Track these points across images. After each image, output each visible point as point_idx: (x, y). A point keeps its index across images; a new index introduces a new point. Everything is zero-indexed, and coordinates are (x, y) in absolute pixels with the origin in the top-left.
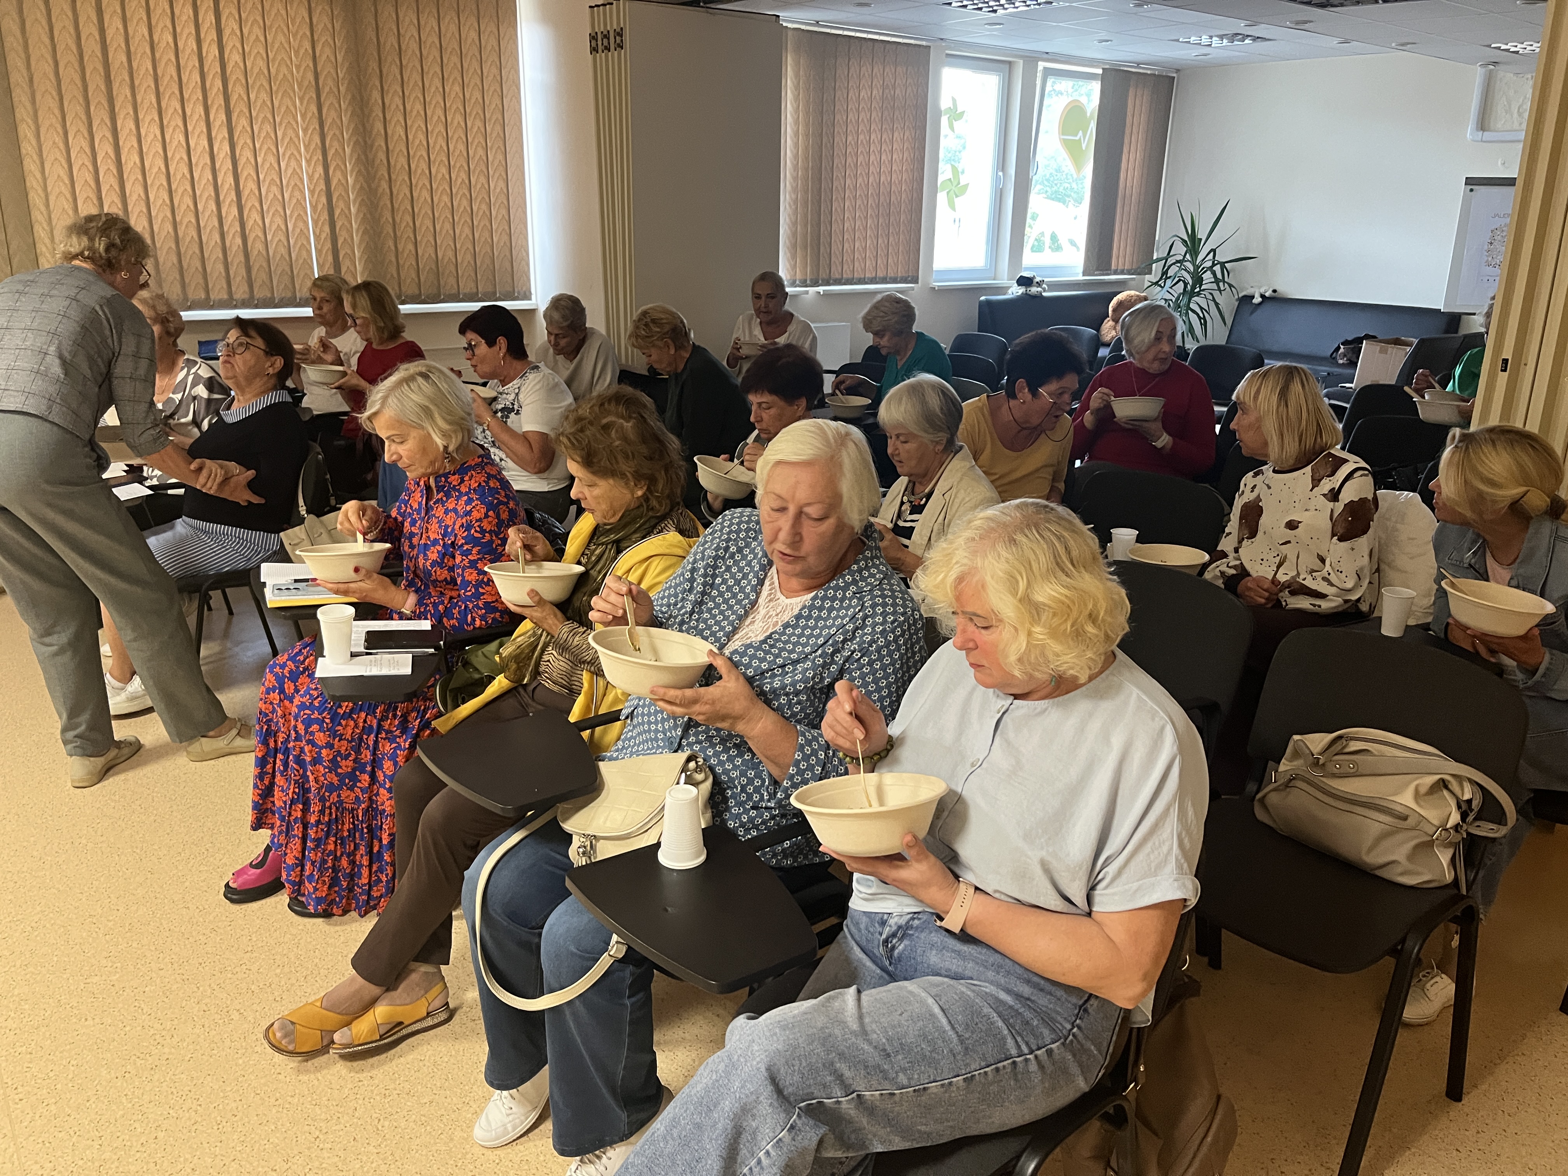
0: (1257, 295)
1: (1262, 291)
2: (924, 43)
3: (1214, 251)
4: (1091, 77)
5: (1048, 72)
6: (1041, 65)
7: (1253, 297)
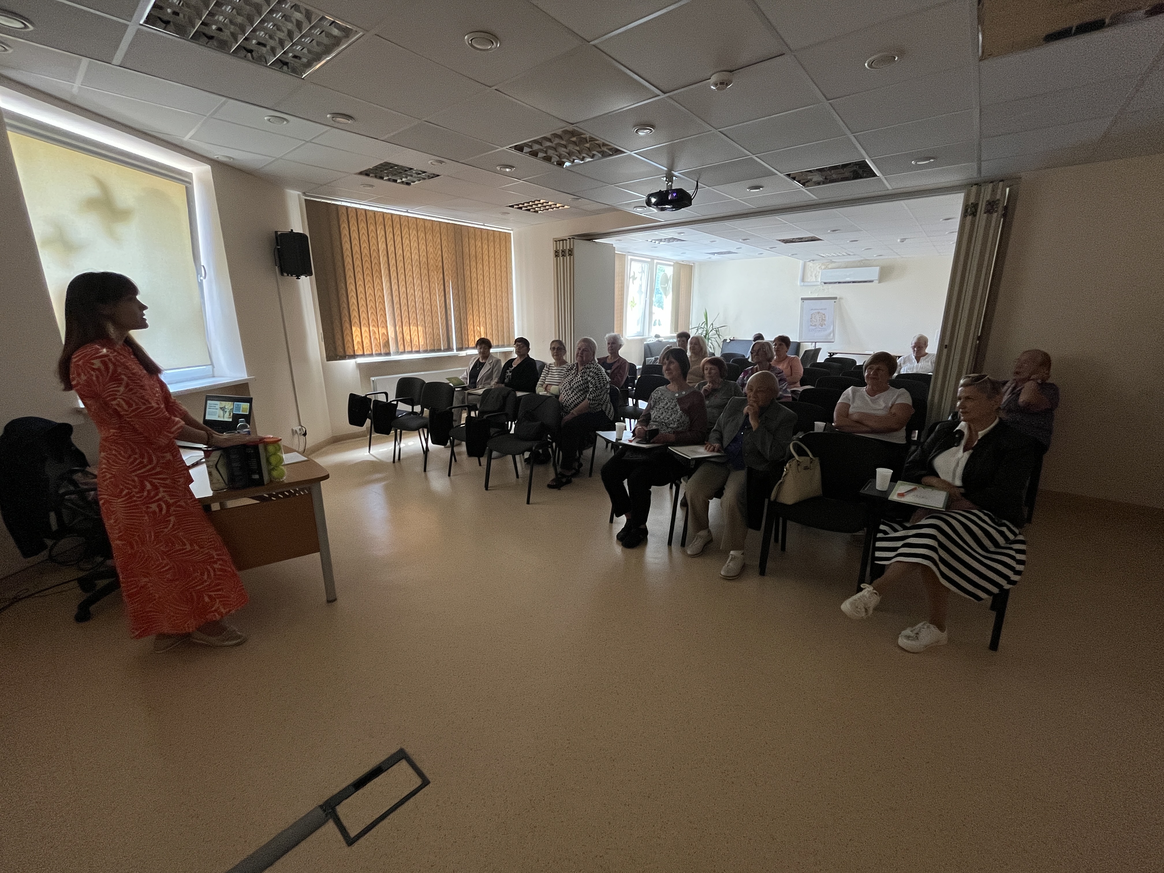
0: (728, 339)
1: (730, 337)
2: (624, 253)
3: (712, 324)
4: (670, 265)
5: (658, 263)
6: (655, 261)
7: (726, 340)
